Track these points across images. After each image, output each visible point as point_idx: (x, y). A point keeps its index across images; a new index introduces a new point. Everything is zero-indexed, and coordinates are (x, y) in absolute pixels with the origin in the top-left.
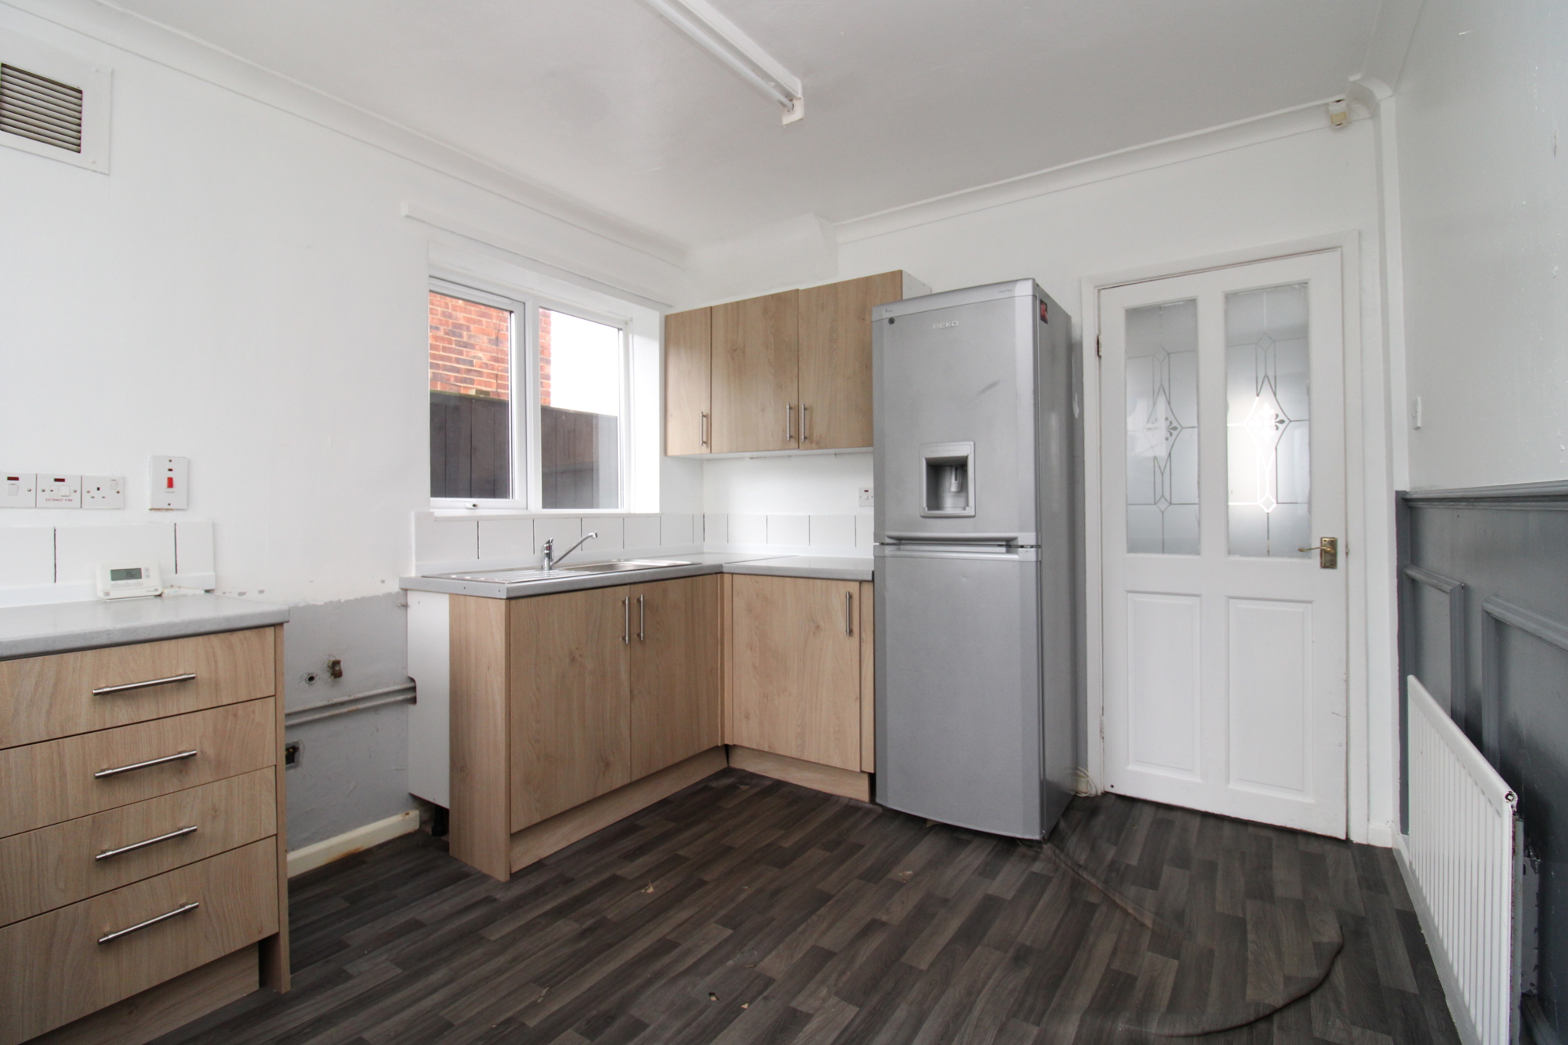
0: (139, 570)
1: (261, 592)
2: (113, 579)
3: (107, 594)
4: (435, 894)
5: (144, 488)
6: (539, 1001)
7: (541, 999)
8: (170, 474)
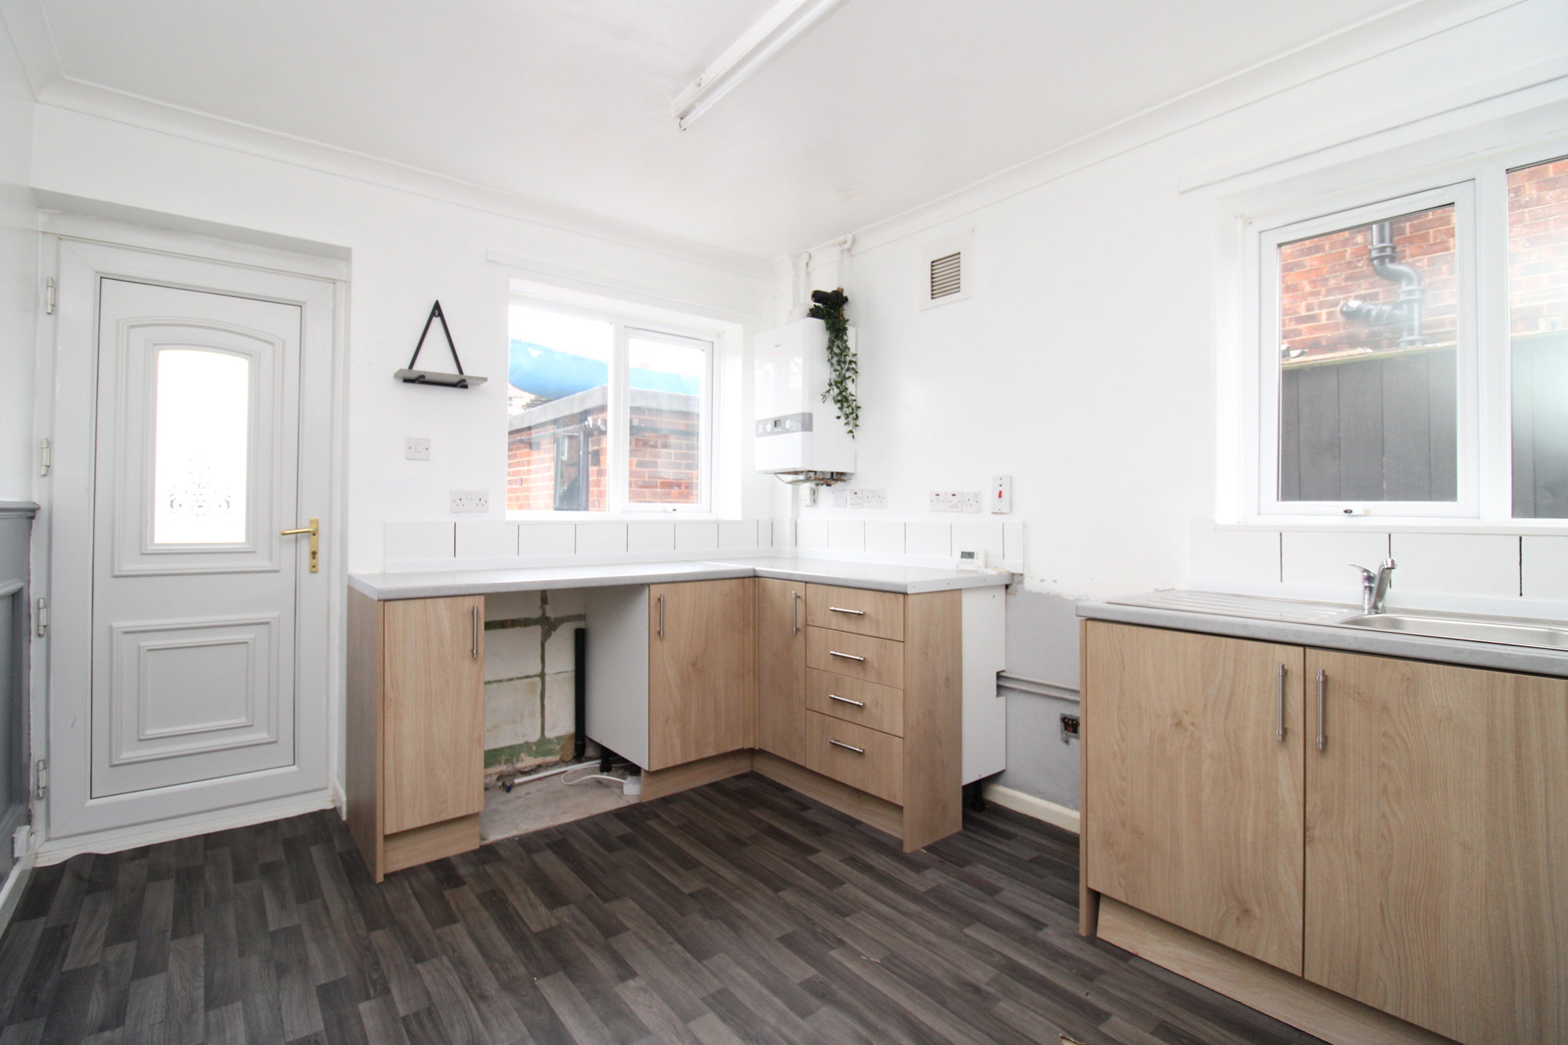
0: (974, 553)
1: (1055, 581)
2: (962, 557)
3: (957, 566)
4: (1048, 896)
5: (989, 499)
6: (863, 957)
7: (865, 958)
8: (1001, 489)
